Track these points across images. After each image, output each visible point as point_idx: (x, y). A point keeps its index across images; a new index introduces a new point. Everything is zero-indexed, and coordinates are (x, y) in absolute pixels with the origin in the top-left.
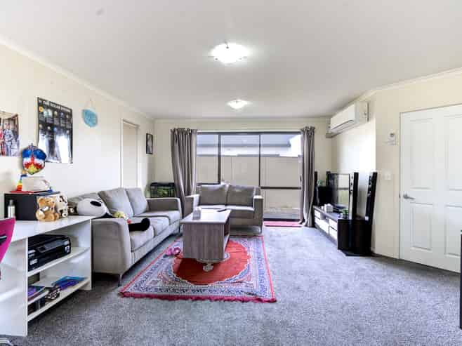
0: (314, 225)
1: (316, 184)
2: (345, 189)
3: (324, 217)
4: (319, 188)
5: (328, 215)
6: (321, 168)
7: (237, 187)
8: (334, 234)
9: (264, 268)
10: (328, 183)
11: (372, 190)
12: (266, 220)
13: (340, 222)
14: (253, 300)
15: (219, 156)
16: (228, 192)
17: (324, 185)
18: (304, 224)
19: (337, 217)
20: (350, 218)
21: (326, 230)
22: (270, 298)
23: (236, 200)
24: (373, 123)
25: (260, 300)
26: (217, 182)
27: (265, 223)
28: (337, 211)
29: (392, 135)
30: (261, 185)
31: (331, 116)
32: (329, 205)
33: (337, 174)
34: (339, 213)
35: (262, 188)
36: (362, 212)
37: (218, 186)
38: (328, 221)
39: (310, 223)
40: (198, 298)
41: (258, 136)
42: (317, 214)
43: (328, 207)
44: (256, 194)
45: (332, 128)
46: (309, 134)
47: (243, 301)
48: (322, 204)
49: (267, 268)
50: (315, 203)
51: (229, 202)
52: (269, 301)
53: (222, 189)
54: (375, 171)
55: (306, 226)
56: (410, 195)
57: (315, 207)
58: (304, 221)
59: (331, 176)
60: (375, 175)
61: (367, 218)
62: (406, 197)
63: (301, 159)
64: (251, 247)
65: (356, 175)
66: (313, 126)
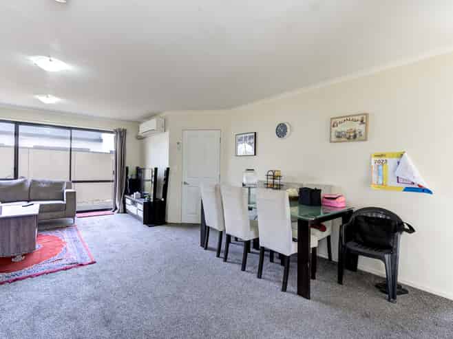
0: (125, 211)
1: (127, 177)
2: (149, 180)
3: (134, 203)
4: (130, 180)
5: (137, 200)
6: (132, 164)
7: (43, 182)
8: (141, 214)
9: (82, 246)
10: (137, 175)
11: (166, 179)
12: (78, 212)
13: (145, 204)
14: (75, 267)
15: (16, 149)
16: (30, 188)
17: (134, 177)
18: (117, 211)
19: (143, 201)
20: (152, 201)
21: (135, 212)
22: (90, 261)
23: (42, 195)
24: (167, 133)
25: (82, 265)
26: (13, 178)
27: (77, 215)
28: (143, 197)
29: (178, 143)
30: (72, 179)
31: (140, 123)
32: (137, 193)
33: (144, 169)
34: (144, 198)
35: (74, 182)
36: (160, 196)
37: (15, 182)
38: (136, 206)
39: (121, 210)
40: (17, 280)
41: (69, 131)
42: (128, 201)
43: (136, 195)
44: (67, 188)
45: (140, 132)
46: (121, 135)
47: (66, 269)
48: (132, 193)
49: (85, 246)
50: (126, 193)
51: (31, 198)
52: (90, 264)
53: (22, 184)
54: (168, 167)
55: (118, 212)
56: (186, 181)
57: (126, 196)
58: (116, 209)
59: (139, 171)
60: (168, 169)
61: (163, 200)
62: (185, 183)
63: (114, 155)
64: (65, 235)
65: (156, 169)
66: (125, 128)
